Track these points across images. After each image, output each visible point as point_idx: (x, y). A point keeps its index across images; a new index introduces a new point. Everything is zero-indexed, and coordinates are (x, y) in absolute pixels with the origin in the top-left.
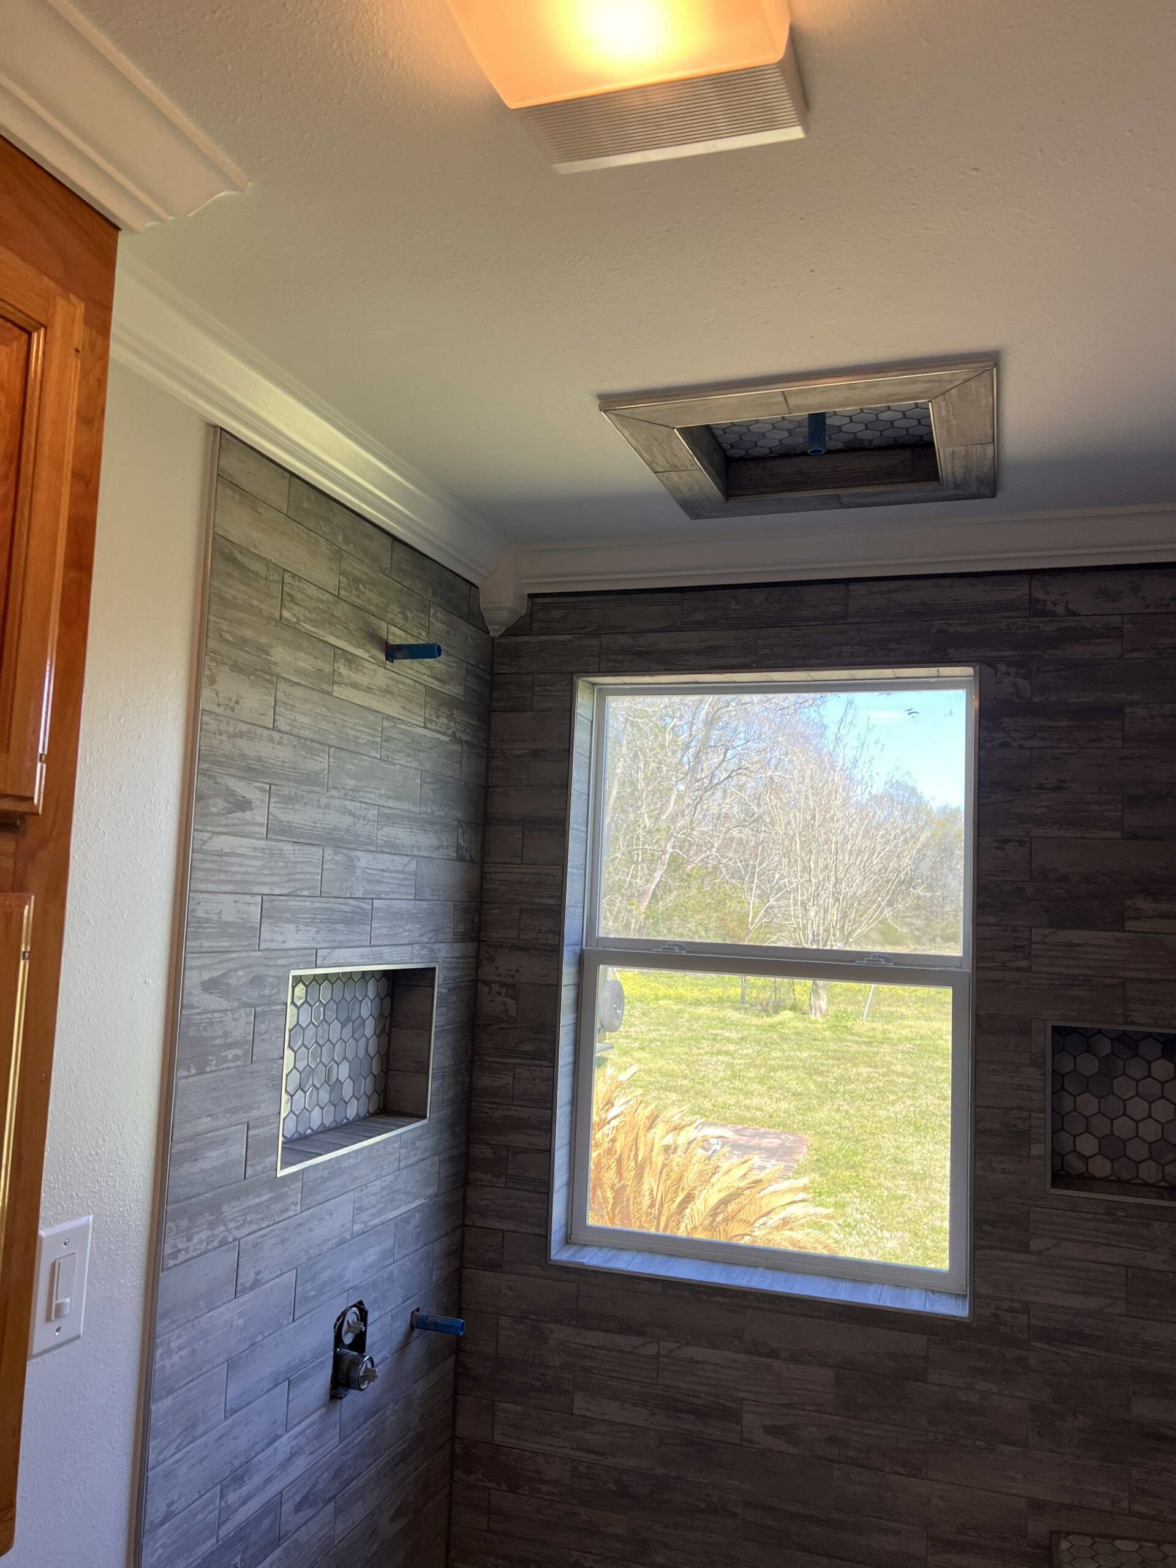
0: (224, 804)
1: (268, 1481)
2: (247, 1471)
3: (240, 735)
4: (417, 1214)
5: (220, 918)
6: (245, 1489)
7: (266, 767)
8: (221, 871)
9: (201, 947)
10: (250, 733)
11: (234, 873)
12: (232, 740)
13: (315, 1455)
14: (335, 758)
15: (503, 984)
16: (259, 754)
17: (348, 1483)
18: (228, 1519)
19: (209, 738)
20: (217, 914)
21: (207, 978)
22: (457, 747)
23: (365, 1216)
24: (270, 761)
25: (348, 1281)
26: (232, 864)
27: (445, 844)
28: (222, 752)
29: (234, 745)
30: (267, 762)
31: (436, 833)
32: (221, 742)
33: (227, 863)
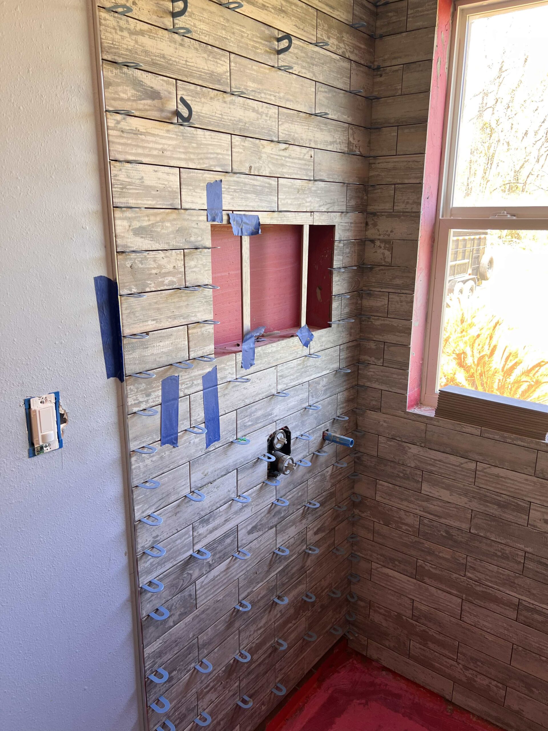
0: (133, 92)
1: (226, 521)
2: (211, 517)
3: (142, 33)
4: (324, 379)
5: (143, 182)
6: (210, 526)
7: (171, 64)
8: (137, 146)
9: (128, 203)
10: (151, 32)
11: (151, 149)
12: (134, 37)
13: (259, 507)
14: (236, 63)
15: (382, 241)
16: (162, 52)
17: (284, 518)
18: (200, 541)
19: (111, 33)
20: (140, 179)
21: (137, 227)
22: (346, 65)
23: (285, 380)
24: (173, 59)
25: (276, 416)
26: (148, 142)
27: (338, 141)
28: (125, 46)
29: (136, 42)
30: (170, 60)
31: (329, 131)
32: (123, 38)
33: (143, 140)
